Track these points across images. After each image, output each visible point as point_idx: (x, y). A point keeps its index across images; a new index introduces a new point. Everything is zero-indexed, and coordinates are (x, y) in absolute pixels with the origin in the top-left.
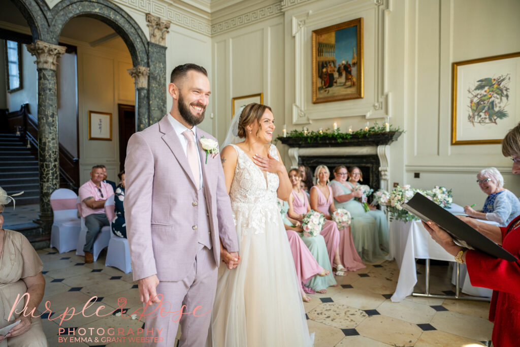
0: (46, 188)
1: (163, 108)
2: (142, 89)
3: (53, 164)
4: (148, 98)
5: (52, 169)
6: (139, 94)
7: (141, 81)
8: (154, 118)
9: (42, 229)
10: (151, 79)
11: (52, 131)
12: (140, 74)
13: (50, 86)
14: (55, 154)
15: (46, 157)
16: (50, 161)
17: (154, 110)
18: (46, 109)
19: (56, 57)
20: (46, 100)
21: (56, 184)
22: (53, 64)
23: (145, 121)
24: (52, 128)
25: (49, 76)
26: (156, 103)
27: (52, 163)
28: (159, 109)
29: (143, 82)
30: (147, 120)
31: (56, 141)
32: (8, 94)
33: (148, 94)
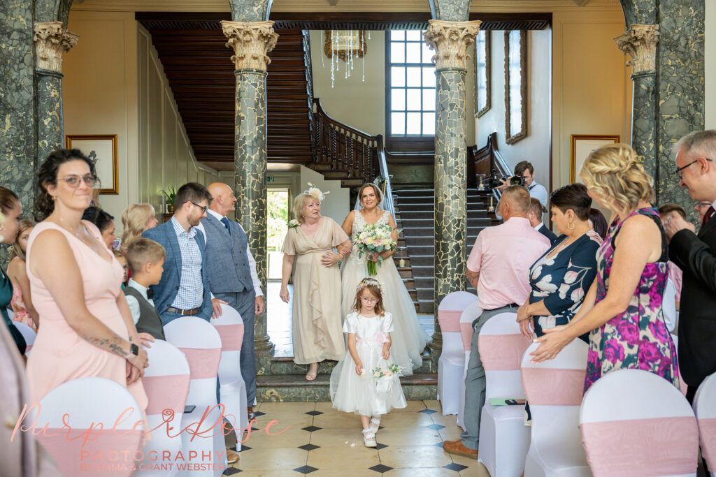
0: (441, 287)
1: (693, 111)
2: (643, 75)
3: (454, 244)
4: (656, 93)
5: (452, 254)
6: (637, 87)
7: (641, 58)
9: (432, 362)
10: (662, 48)
11: (454, 183)
12: (636, 44)
13: (453, 100)
14: (458, 226)
15: (443, 231)
16: (449, 238)
17: (668, 119)
18: (444, 142)
19: (464, 43)
20: (445, 125)
21: (458, 282)
22: (460, 58)
23: (648, 148)
24: (453, 177)
25: (450, 80)
26: (676, 102)
27: (452, 241)
28: (682, 116)
29: (645, 60)
30: (652, 145)
31: (461, 201)
32: (477, 120)
33: (657, 84)
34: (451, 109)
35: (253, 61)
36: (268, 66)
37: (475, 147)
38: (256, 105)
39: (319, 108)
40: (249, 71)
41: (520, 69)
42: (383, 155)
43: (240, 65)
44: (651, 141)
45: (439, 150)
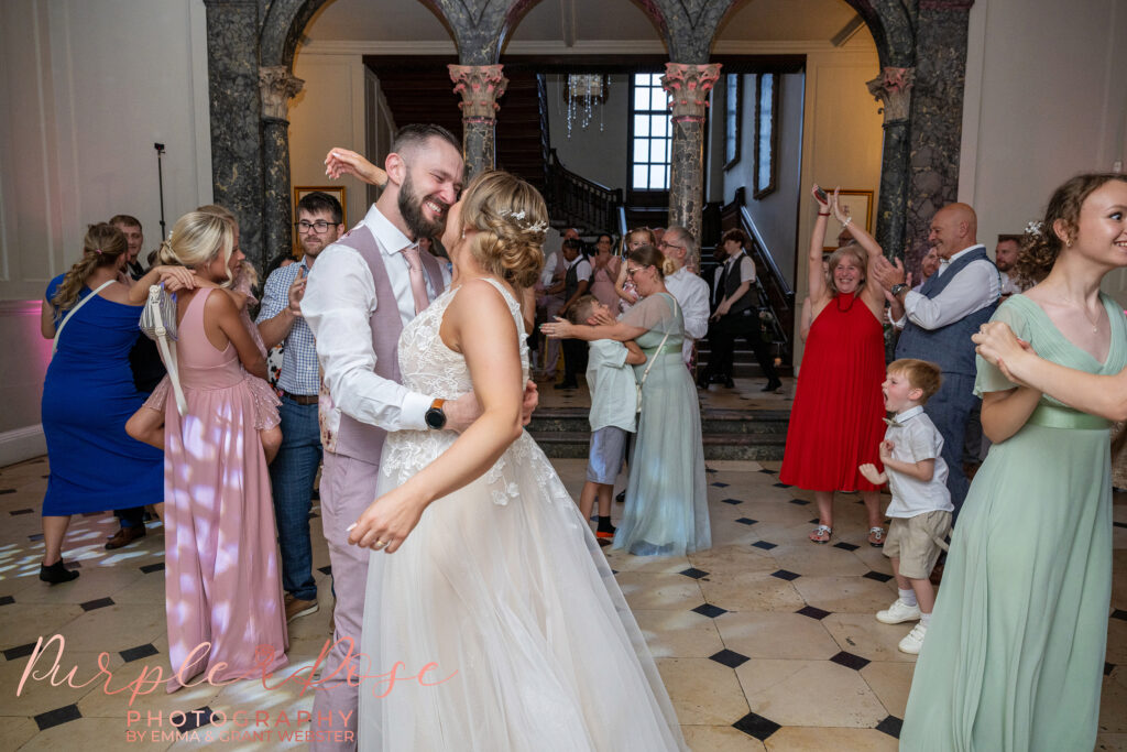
1: (946, 164)
2: (897, 123)
4: (907, 143)
6: (888, 137)
8: (920, 192)
10: (918, 94)
12: (889, 89)
13: (691, 150)
17: (919, 172)
18: (679, 196)
19: (703, 89)
20: (680, 177)
22: (697, 105)
23: (896, 202)
25: (687, 129)
26: (928, 154)
28: (935, 168)
29: (898, 107)
30: (900, 200)
32: (725, 173)
33: (908, 133)
34: (687, 160)
35: (480, 108)
36: (497, 113)
37: (722, 203)
38: (484, 155)
39: (556, 159)
40: (476, 118)
41: (771, 117)
42: (622, 211)
43: (468, 112)
44: (899, 196)
45: (672, 203)
